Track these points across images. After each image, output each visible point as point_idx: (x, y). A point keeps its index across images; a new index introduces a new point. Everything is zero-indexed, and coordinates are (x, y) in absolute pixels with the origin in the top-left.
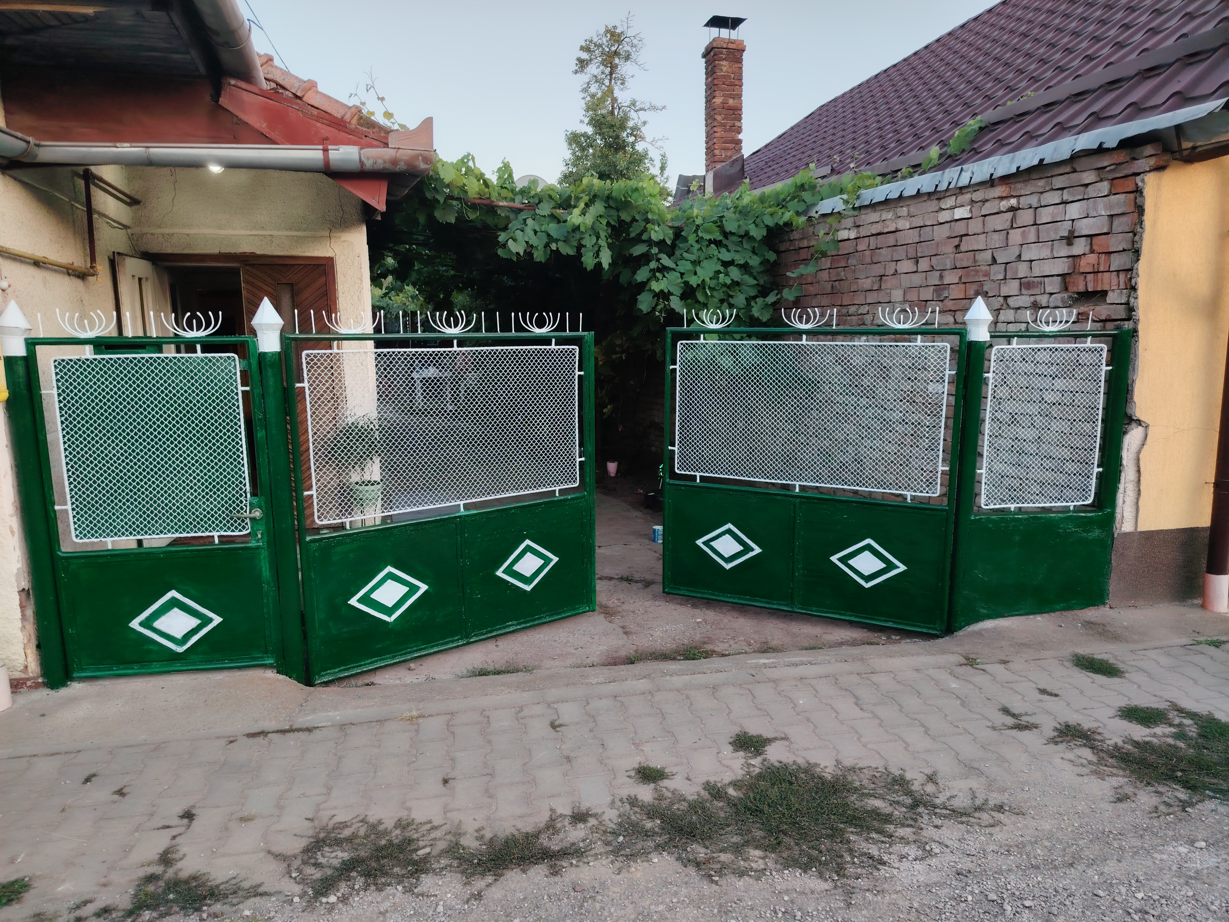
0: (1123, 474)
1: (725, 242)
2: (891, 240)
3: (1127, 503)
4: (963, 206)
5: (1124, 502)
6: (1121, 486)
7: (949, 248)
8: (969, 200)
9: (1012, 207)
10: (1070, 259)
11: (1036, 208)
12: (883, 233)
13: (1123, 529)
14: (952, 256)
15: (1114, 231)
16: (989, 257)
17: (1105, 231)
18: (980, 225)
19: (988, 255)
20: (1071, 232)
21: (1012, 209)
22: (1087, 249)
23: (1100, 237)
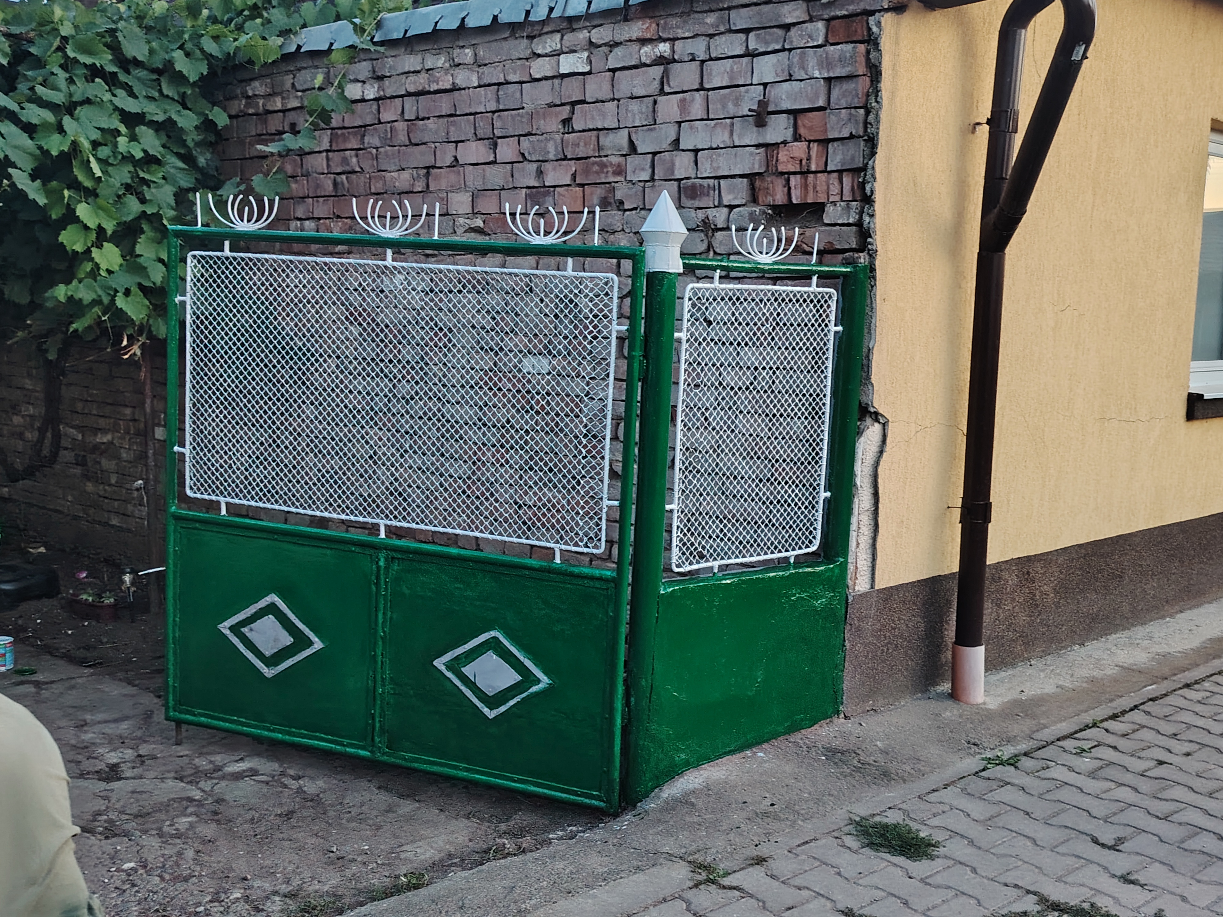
0: (856, 500)
1: (123, 77)
2: (444, 105)
3: (862, 546)
4: (575, 51)
5: (858, 544)
6: (854, 520)
7: (553, 124)
8: (585, 43)
9: (662, 57)
10: (762, 150)
11: (703, 62)
12: (429, 93)
13: (857, 588)
14: (558, 137)
15: (832, 105)
16: (625, 143)
17: (821, 103)
18: (607, 86)
19: (622, 139)
20: (763, 103)
21: (661, 61)
22: (789, 134)
23: (810, 115)
